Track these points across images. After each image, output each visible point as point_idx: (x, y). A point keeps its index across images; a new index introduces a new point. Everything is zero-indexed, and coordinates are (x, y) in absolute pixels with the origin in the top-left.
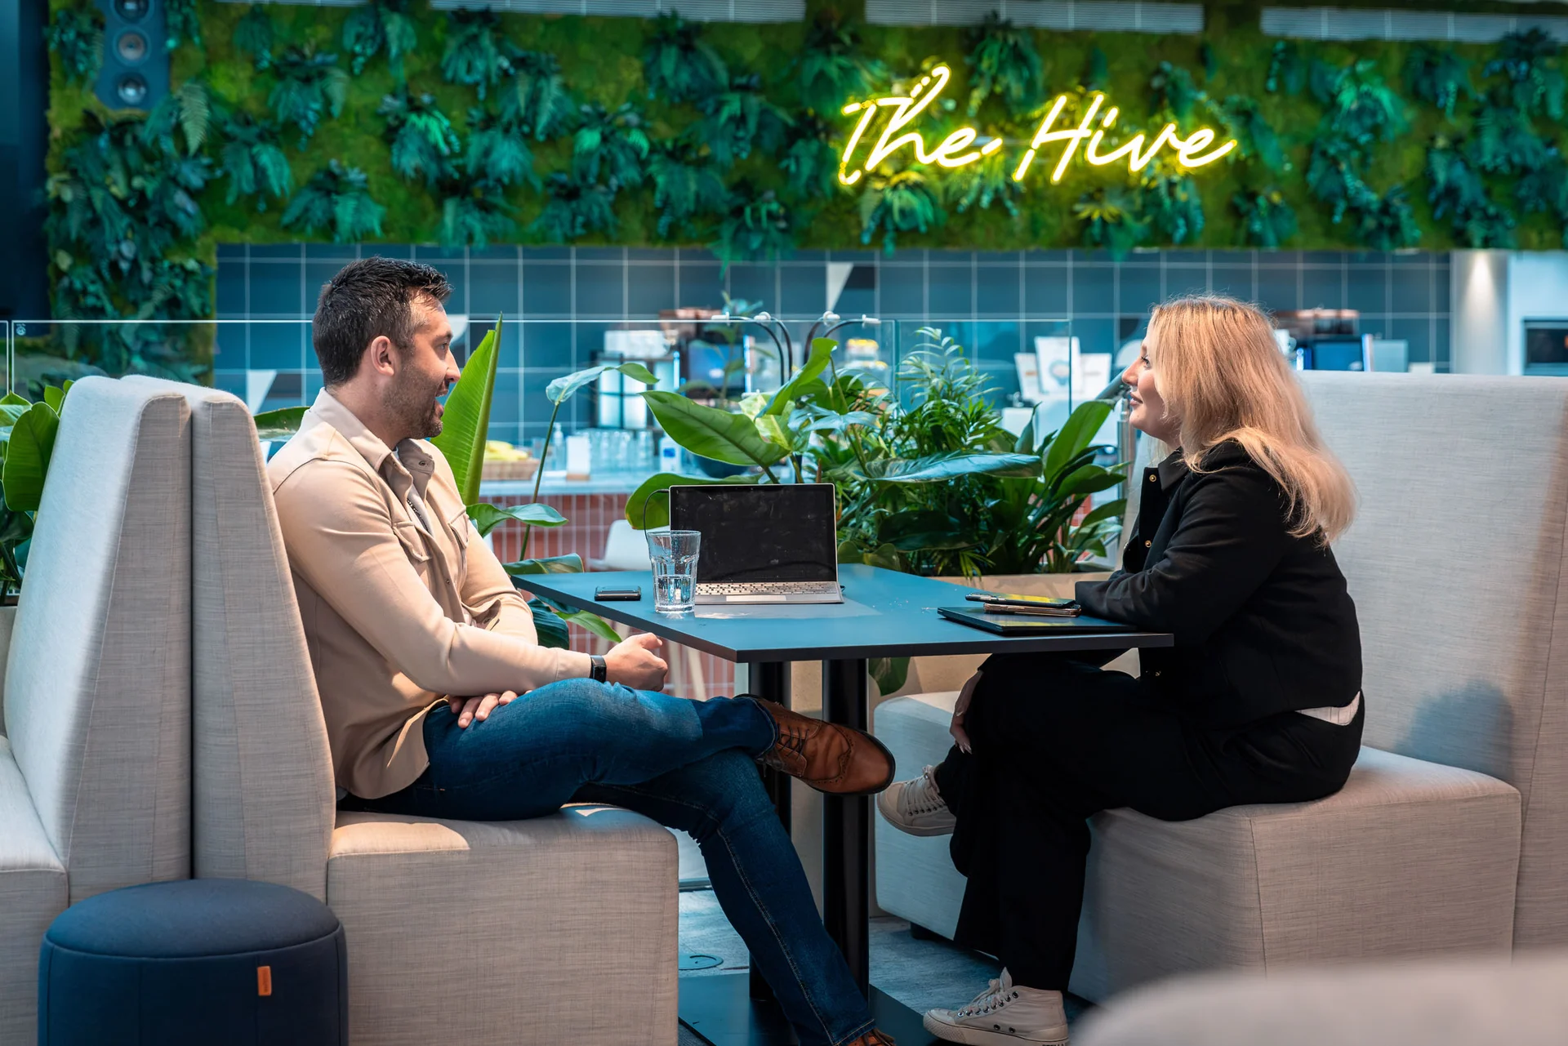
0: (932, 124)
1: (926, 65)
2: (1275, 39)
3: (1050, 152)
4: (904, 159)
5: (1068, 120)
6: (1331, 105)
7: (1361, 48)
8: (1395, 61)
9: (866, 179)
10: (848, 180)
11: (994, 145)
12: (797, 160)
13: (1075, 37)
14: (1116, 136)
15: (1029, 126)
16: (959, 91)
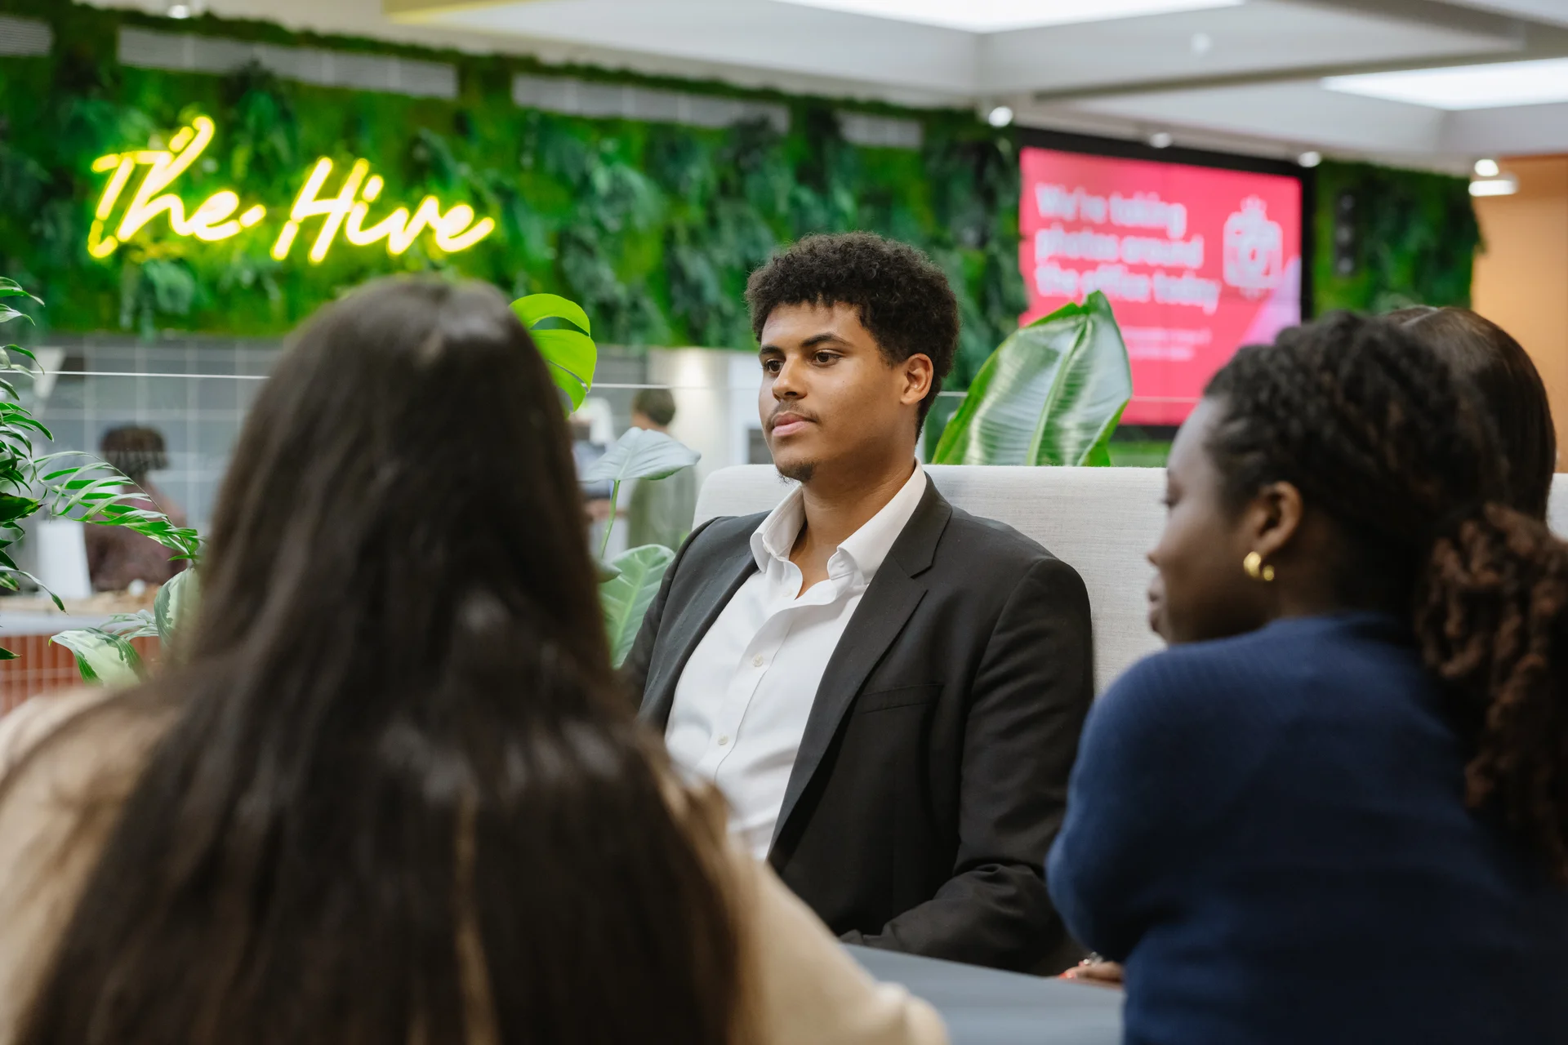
0: (190, 186)
1: (186, 115)
2: (528, 111)
3: (312, 226)
4: (159, 227)
5: (330, 189)
6: (584, 188)
7: (608, 126)
8: (638, 141)
9: (123, 251)
10: (100, 249)
11: (256, 214)
12: (55, 221)
13: (335, 94)
14: (378, 211)
15: (289, 193)
16: (221, 149)
